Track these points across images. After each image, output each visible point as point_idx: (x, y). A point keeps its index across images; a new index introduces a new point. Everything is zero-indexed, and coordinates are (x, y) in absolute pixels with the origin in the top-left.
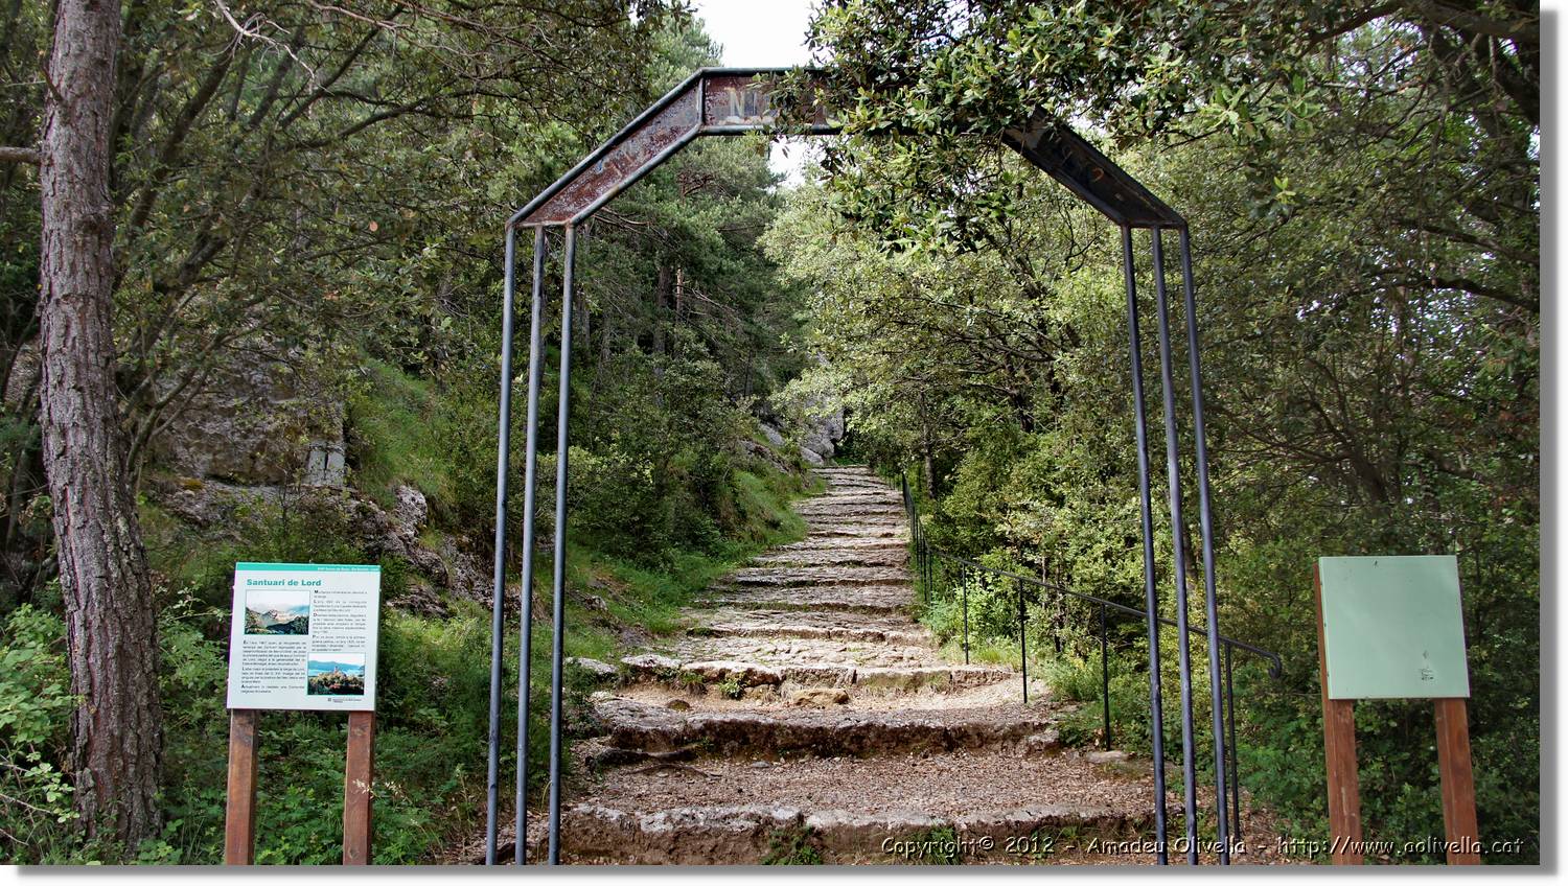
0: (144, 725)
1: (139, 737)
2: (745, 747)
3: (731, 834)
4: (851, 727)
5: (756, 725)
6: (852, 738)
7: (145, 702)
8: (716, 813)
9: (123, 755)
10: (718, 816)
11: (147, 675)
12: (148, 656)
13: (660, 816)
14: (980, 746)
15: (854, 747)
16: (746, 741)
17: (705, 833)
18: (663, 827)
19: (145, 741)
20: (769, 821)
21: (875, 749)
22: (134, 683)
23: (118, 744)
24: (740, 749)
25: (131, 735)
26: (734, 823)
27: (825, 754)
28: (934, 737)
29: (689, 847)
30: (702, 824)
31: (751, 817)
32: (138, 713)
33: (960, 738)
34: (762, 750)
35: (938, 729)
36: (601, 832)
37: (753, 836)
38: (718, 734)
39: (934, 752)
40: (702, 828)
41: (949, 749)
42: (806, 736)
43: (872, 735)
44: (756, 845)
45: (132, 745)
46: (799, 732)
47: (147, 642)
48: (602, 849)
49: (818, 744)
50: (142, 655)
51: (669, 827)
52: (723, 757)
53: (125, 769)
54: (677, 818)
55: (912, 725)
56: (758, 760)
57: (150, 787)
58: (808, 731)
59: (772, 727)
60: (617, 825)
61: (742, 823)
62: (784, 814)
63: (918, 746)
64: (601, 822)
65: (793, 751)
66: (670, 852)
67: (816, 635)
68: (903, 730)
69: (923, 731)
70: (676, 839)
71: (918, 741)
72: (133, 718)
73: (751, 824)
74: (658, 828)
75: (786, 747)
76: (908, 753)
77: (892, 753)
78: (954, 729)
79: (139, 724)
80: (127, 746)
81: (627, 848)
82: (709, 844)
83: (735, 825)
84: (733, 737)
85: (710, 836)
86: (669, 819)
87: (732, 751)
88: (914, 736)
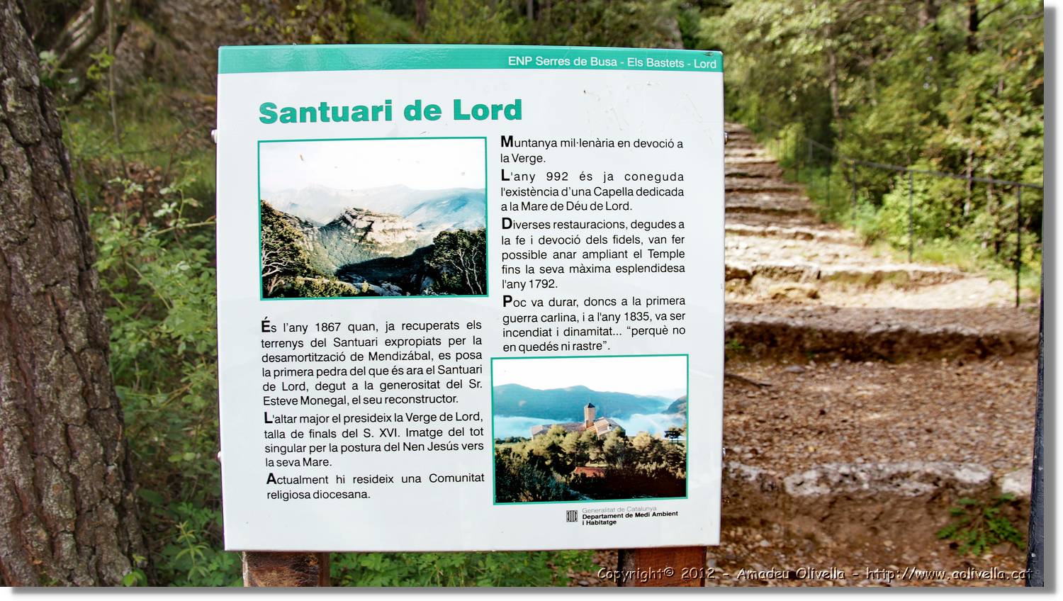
0: (83, 456)
1: (75, 480)
2: (774, 349)
3: (901, 499)
4: (881, 333)
5: (784, 328)
6: (883, 343)
7: (78, 411)
8: (880, 471)
9: (43, 519)
10: (883, 476)
11: (77, 357)
12: (74, 319)
13: (812, 475)
14: (1012, 354)
15: (884, 352)
16: (773, 343)
17: (870, 498)
18: (817, 490)
19: (88, 485)
20: (951, 484)
21: (906, 355)
22: (48, 377)
23: (31, 500)
24: (769, 352)
25: (55, 479)
26: (905, 485)
27: (855, 358)
28: (968, 343)
29: (846, 514)
30: (866, 486)
31: (926, 477)
32: (66, 434)
33: (992, 346)
34: (791, 352)
35: (972, 336)
36: (736, 495)
37: (928, 502)
38: (746, 337)
39: (969, 360)
40: (867, 491)
41: (983, 357)
42: (836, 339)
43: (903, 340)
44: (931, 513)
45: (60, 500)
46: (829, 335)
47: (66, 290)
48: (736, 515)
49: (847, 348)
50: (60, 318)
51: (824, 490)
52: (753, 360)
53: (52, 545)
54: (835, 479)
55: (945, 331)
56: (789, 364)
57: (112, 564)
58: (840, 335)
59: (801, 331)
60: (757, 487)
61: (916, 485)
62: (972, 475)
63: (951, 352)
64: (736, 483)
65: (823, 355)
66: (823, 519)
67: (752, 233)
68: (936, 336)
69: (956, 338)
70: (832, 504)
71: (949, 347)
72: (55, 445)
73: (928, 488)
74: (809, 491)
75: (814, 351)
76: (940, 358)
77: (924, 358)
78: (986, 337)
79: (71, 455)
80: (50, 503)
81: (769, 515)
82: (873, 510)
83: (908, 487)
84: (761, 339)
85: (875, 501)
86: (824, 479)
87: (761, 353)
88: (946, 342)
